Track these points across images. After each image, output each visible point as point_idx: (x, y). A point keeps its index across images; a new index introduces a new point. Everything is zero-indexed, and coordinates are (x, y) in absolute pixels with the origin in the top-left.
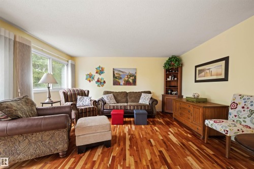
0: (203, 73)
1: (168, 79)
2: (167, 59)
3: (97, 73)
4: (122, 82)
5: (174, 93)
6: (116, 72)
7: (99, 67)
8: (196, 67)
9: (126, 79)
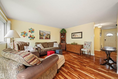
0: (75, 36)
1: (62, 37)
2: (61, 29)
3: (29, 32)
4: (44, 37)
5: (64, 42)
6: (41, 32)
7: (31, 28)
8: (72, 33)
9: (46, 36)
